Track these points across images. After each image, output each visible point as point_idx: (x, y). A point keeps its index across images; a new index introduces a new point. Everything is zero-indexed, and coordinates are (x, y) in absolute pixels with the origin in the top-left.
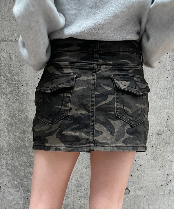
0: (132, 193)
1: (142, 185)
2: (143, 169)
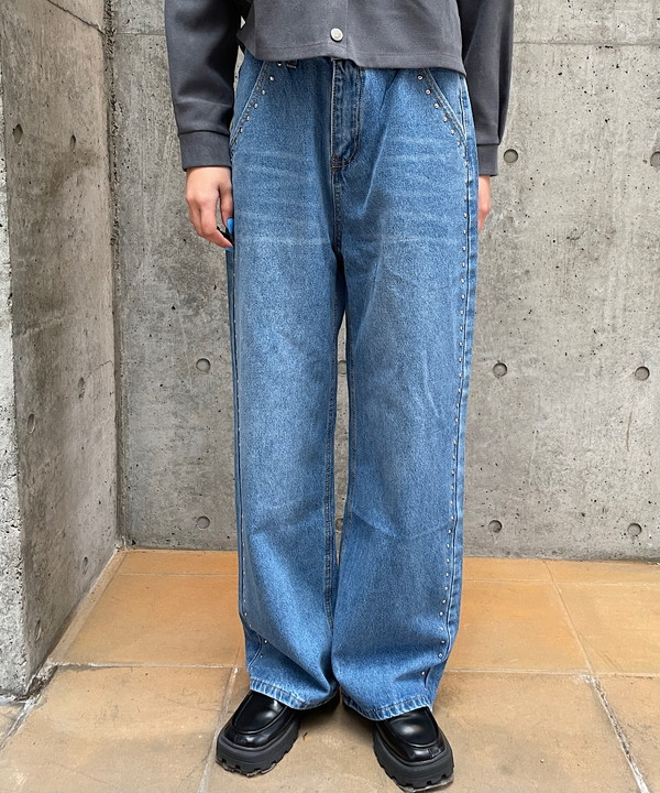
0: (511, 374)
1: (534, 356)
2: (536, 318)
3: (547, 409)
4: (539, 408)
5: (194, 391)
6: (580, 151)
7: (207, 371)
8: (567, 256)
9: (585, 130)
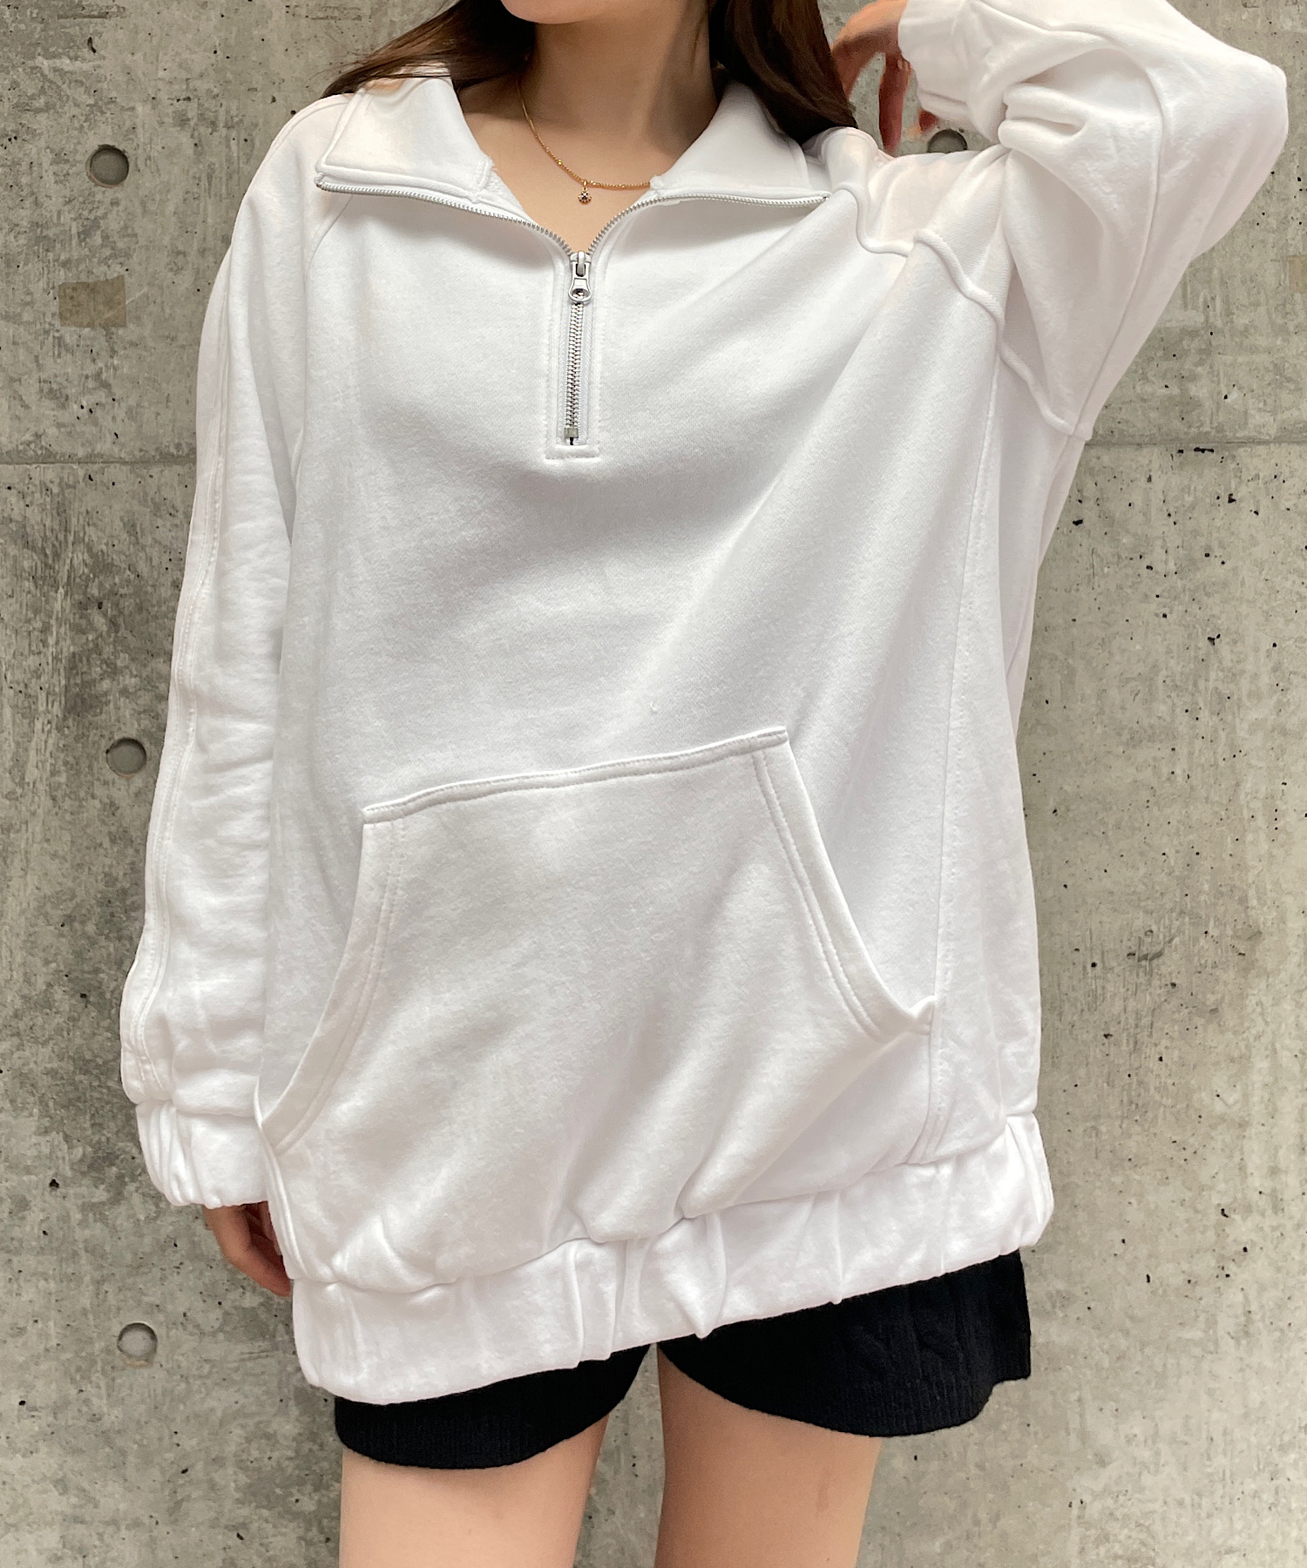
3: (1105, 1436)
4: (1084, 1436)
5: (113, 1417)
6: (1145, 722)
7: (149, 1357)
8: (1132, 1004)
9: (1155, 667)
